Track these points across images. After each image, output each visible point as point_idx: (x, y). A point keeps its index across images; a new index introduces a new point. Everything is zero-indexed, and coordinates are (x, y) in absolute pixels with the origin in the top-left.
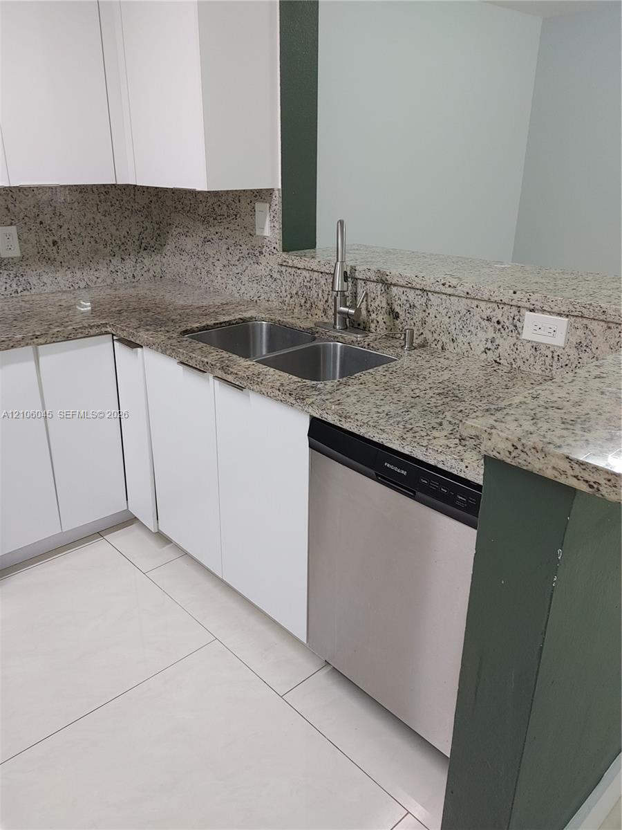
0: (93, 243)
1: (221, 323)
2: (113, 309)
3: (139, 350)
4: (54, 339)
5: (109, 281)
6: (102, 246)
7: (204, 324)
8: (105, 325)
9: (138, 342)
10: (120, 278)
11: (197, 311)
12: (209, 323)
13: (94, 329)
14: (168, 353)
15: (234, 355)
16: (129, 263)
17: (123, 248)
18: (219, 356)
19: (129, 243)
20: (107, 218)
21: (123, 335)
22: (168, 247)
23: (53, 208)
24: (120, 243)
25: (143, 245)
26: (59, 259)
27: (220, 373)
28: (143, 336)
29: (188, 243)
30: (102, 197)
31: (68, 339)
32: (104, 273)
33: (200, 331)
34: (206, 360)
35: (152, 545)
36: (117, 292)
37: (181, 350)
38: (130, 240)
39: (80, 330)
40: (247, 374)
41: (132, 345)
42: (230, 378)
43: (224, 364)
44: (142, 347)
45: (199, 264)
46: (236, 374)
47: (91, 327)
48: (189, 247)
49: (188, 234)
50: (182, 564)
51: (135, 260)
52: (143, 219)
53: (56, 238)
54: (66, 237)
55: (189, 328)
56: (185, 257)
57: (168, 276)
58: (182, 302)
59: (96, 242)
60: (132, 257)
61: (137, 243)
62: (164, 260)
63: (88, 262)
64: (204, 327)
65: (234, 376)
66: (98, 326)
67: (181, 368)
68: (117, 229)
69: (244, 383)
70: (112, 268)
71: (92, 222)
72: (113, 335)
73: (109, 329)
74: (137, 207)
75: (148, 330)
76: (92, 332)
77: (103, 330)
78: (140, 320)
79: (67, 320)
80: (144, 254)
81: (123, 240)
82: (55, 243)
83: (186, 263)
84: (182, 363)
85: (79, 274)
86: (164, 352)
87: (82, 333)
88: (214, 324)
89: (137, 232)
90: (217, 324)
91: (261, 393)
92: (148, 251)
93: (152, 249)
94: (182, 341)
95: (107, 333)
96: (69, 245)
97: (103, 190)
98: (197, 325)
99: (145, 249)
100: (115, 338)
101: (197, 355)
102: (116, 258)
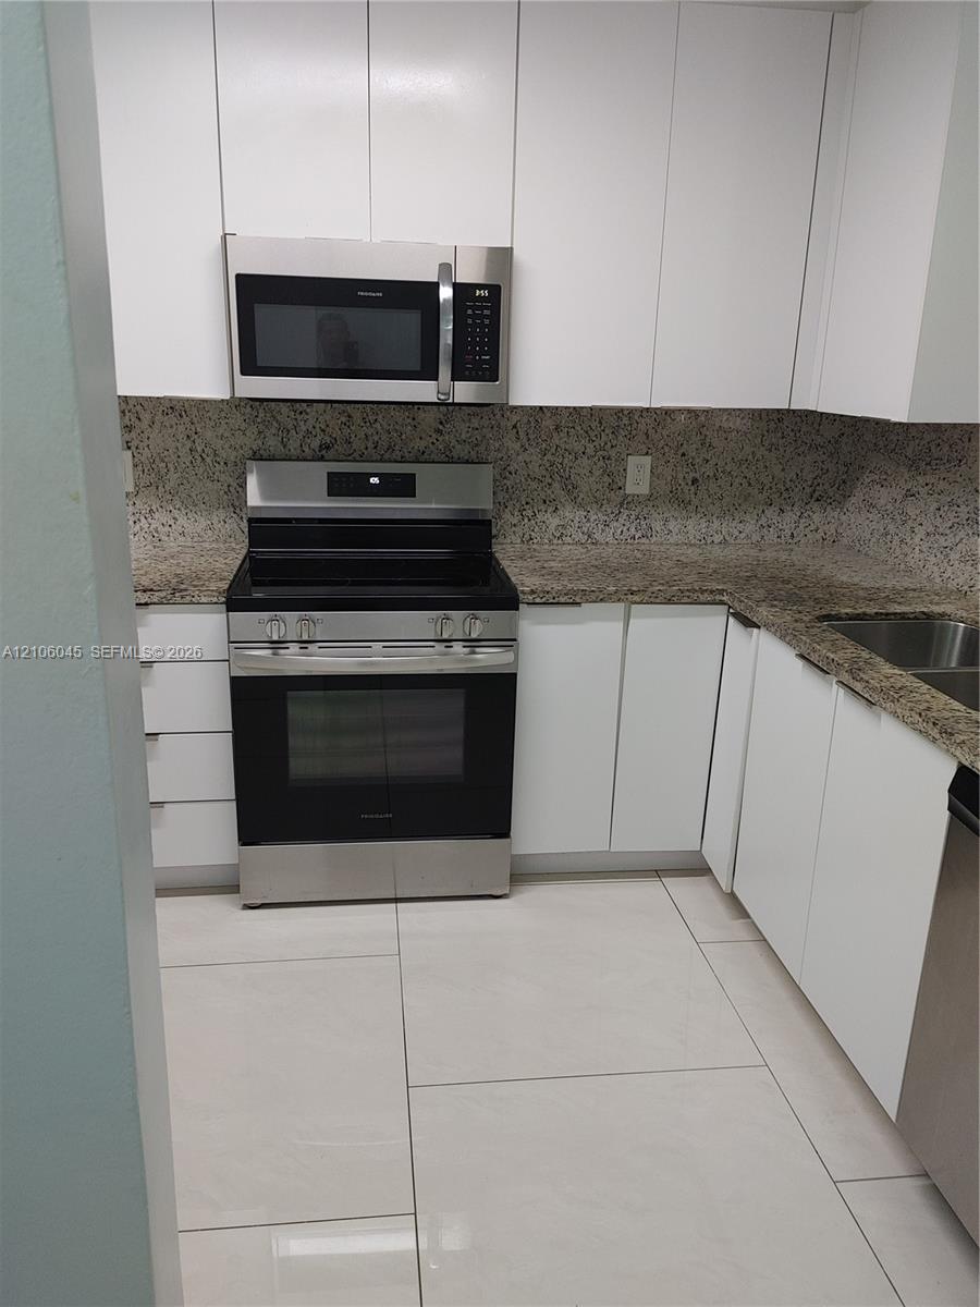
0: (745, 485)
1: (887, 614)
2: (741, 574)
3: (755, 630)
4: (652, 600)
5: (756, 537)
6: (756, 490)
7: (860, 611)
8: (721, 592)
9: (755, 619)
10: (771, 535)
11: (861, 593)
12: (868, 611)
13: (706, 595)
14: (787, 639)
15: (878, 658)
16: (790, 517)
17: (785, 495)
18: (854, 655)
19: (797, 490)
20: (772, 454)
21: (739, 607)
22: (853, 500)
23: (703, 437)
24: (783, 488)
25: (816, 495)
26: (695, 501)
27: (846, 677)
28: (763, 612)
29: (883, 496)
30: (772, 425)
31: (669, 602)
32: (750, 527)
33: (850, 620)
34: (832, 656)
35: (721, 910)
36: (762, 554)
37: (804, 638)
38: (799, 486)
39: (688, 594)
40: (883, 684)
41: (748, 623)
42: (858, 687)
43: (856, 666)
44: (759, 627)
45: (892, 528)
46: (867, 682)
47: (703, 591)
48: (882, 502)
49: (885, 483)
50: (754, 951)
51: (798, 514)
52: (825, 457)
53: (697, 476)
54: (712, 475)
55: (833, 613)
56: (875, 516)
57: (845, 541)
58: (844, 578)
59: (750, 484)
60: (795, 509)
61: (808, 490)
62: (844, 518)
63: (732, 509)
64: (859, 614)
65: (864, 684)
66: (712, 592)
67: (800, 663)
68: (783, 470)
69: (875, 698)
70: (763, 521)
71: (750, 457)
72: (730, 607)
73: (725, 598)
74: (819, 440)
75: (773, 606)
76: (702, 598)
77: (718, 597)
78: (770, 592)
79: (676, 578)
80: (816, 507)
81: (788, 484)
82: (695, 481)
83: (874, 525)
84: (802, 656)
85: (716, 524)
86: (782, 638)
87: (688, 597)
88: (876, 613)
89: (812, 476)
90: (881, 614)
91: (894, 714)
92: (822, 502)
93: (829, 501)
94: (813, 627)
95: (722, 603)
96: (713, 487)
97: (775, 416)
98: (848, 610)
99: (818, 500)
100: (731, 611)
101: (823, 650)
102: (772, 508)
